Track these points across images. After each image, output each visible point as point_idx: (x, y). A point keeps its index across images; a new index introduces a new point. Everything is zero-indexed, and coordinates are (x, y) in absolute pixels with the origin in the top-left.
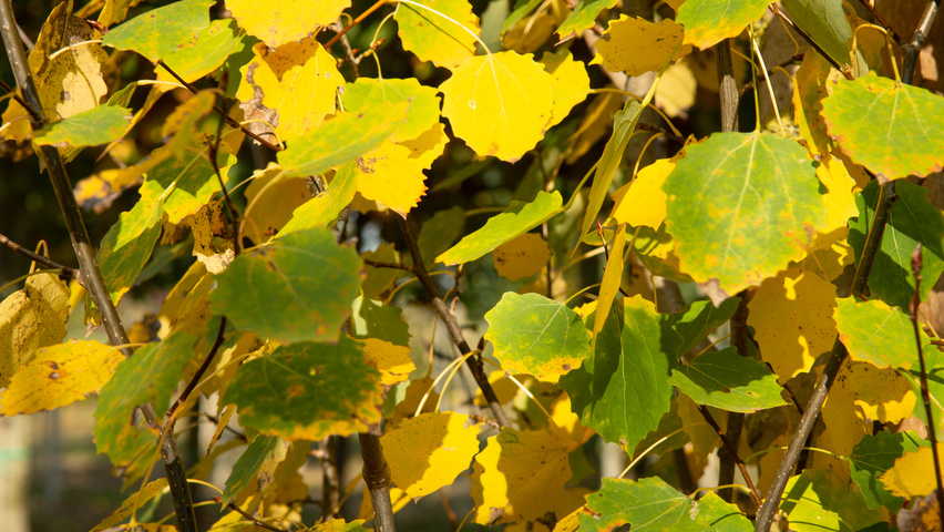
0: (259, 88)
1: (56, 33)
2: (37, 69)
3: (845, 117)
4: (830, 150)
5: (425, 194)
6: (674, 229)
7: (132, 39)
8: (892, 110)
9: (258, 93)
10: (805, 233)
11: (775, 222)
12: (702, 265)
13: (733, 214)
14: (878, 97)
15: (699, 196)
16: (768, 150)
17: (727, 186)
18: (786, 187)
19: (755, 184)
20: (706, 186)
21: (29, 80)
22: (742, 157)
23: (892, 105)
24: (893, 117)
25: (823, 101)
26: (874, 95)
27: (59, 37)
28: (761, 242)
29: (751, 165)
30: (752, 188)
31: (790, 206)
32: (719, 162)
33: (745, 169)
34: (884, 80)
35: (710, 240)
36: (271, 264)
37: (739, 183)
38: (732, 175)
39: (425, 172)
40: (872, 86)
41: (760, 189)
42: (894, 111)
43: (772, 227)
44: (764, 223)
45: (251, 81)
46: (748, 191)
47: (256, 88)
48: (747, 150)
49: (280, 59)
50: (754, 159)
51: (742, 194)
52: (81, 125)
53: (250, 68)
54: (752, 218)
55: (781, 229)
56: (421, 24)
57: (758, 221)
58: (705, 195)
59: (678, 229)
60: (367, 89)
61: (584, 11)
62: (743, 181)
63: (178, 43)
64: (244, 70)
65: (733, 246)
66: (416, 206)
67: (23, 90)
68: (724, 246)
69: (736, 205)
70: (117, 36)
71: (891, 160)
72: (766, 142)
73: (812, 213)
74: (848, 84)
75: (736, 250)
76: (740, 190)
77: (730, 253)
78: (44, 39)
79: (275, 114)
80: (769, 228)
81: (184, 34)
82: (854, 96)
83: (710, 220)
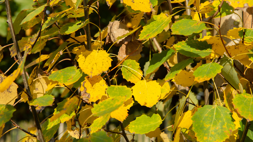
0: (86, 88)
1: (35, 73)
2: (30, 84)
3: (238, 104)
4: (233, 110)
5: (128, 116)
6: (195, 130)
7: (56, 78)
8: (250, 102)
9: (85, 89)
10: (230, 131)
11: (222, 128)
12: (203, 139)
13: (211, 126)
14: (247, 99)
15: (202, 121)
16: (219, 110)
17: (209, 119)
18: (224, 119)
19: (216, 118)
20: (203, 119)
21: (28, 87)
22: (212, 111)
23: (250, 101)
24: (251, 104)
25: (233, 99)
26: (246, 98)
27: (36, 74)
28: (218, 134)
29: (215, 113)
30: (215, 119)
31: (226, 124)
32: (207, 112)
33: (213, 115)
34: (248, 94)
35: (205, 133)
36: (90, 140)
37: (212, 118)
38: (210, 116)
39: (128, 110)
40: (245, 96)
41: (218, 120)
42: (251, 103)
43: (221, 130)
44: (219, 128)
45: (83, 86)
46: (214, 120)
47: (85, 88)
48: (214, 109)
49: (91, 80)
50: (216, 112)
51: (213, 121)
52: (41, 100)
53: (83, 83)
54: (216, 127)
55: (223, 130)
56: (128, 72)
57: (217, 128)
58: (203, 121)
59: (196, 130)
60: (114, 88)
61: (171, 74)
62: (213, 118)
63: (68, 79)
64: (82, 83)
65: (211, 134)
66: (125, 119)
67: (27, 90)
68: (209, 134)
69: (211, 124)
70: (52, 77)
71: (251, 115)
72: (219, 108)
73: (231, 126)
74: (239, 95)
75: (212, 135)
76: (212, 120)
77: (210, 136)
78: (32, 75)
79: (89, 95)
80: (220, 130)
81: (69, 76)
82: (240, 98)
83: (205, 128)
